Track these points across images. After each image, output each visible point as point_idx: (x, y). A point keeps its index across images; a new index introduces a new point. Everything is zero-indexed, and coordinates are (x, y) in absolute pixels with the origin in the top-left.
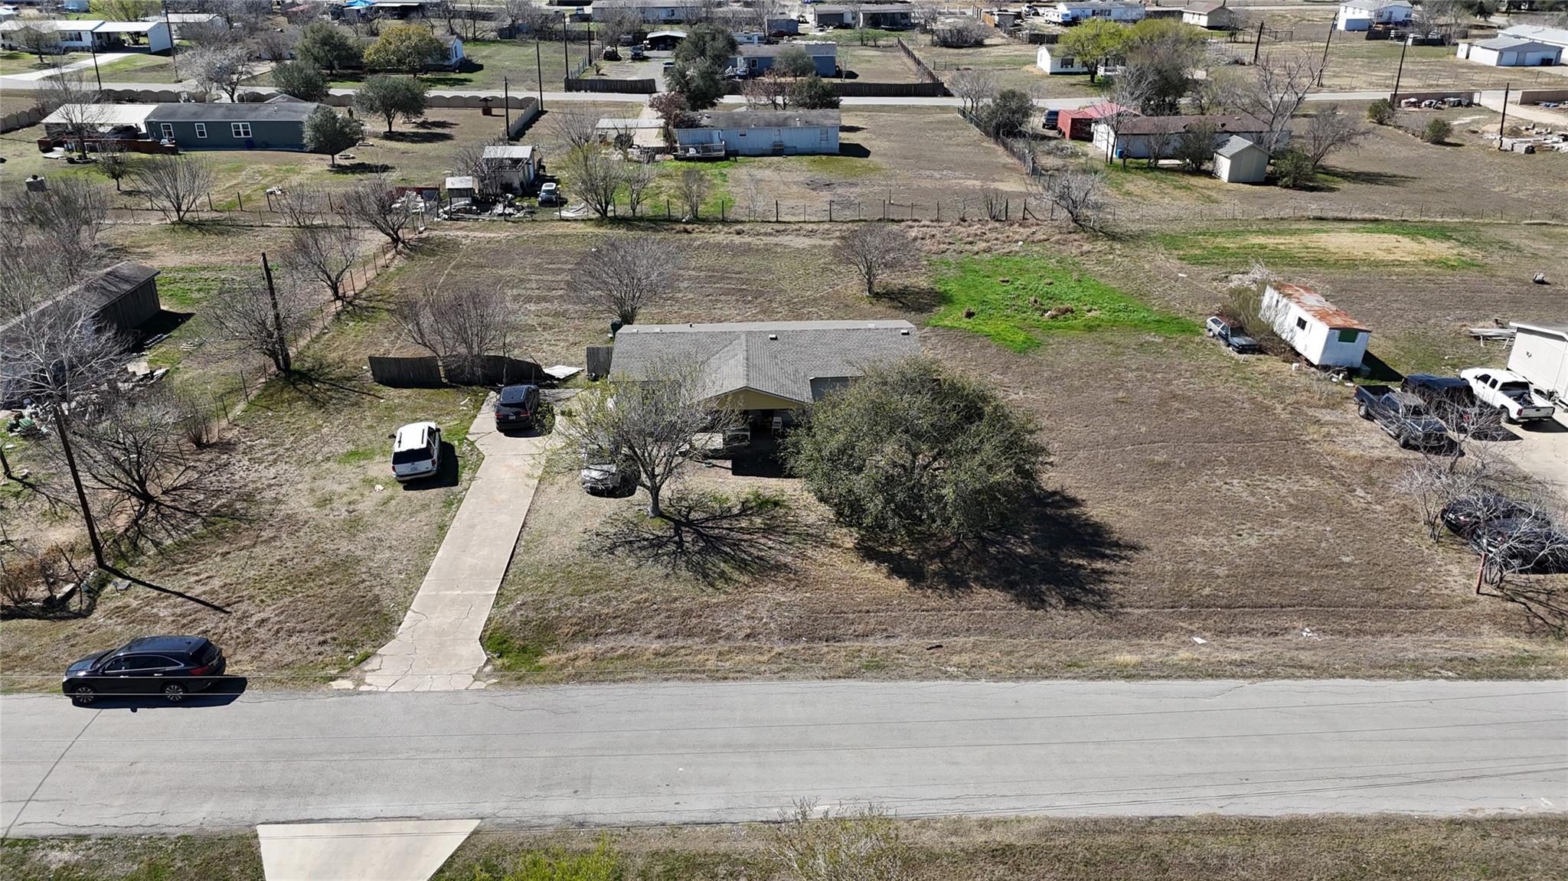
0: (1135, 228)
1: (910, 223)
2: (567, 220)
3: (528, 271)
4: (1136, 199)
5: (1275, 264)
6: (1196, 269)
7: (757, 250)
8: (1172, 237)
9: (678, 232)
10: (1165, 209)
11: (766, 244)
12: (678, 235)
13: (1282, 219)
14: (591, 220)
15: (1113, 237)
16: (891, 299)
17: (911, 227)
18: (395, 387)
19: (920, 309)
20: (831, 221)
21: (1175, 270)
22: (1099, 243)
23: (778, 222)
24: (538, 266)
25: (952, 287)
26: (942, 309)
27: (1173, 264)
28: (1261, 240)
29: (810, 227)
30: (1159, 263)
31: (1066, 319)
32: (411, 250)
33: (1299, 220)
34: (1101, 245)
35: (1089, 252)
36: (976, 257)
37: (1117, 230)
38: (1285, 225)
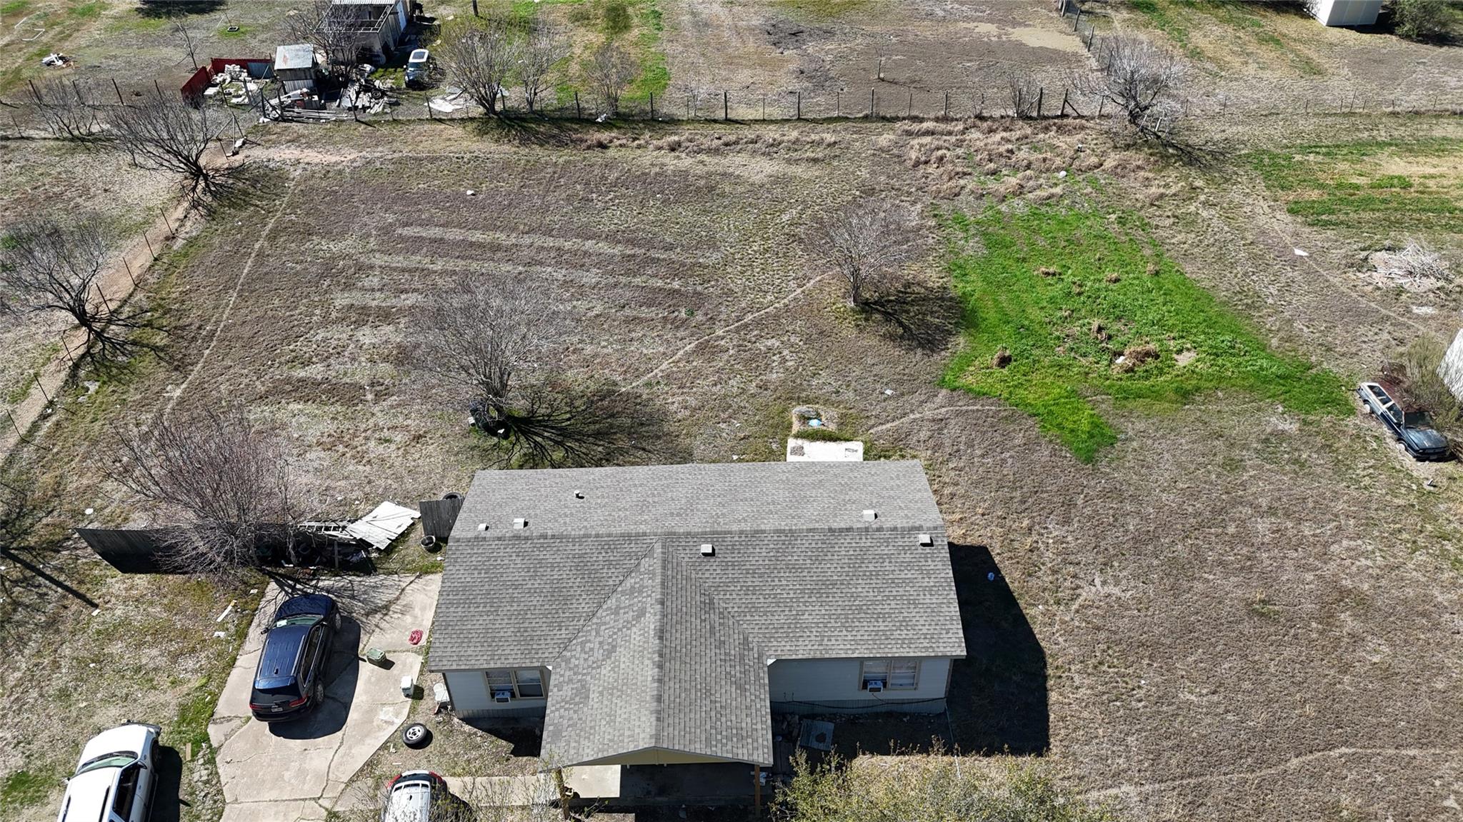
0: (1215, 132)
1: (906, 126)
2: (440, 121)
3: (373, 243)
4: (1208, 66)
5: (1429, 226)
6: (1321, 237)
7: (698, 190)
8: (1273, 157)
9: (589, 148)
10: (1252, 88)
11: (709, 174)
12: (589, 154)
13: (1417, 113)
14: (472, 119)
15: (1188, 156)
16: (888, 317)
17: (909, 133)
18: (124, 571)
19: (930, 342)
20: (799, 119)
21: (1288, 240)
22: (1172, 174)
23: (728, 121)
24: (386, 230)
25: (972, 286)
26: (961, 340)
27: (1281, 224)
28: (1396, 166)
29: (771, 133)
30: (1261, 220)
31: (1148, 375)
32: (214, 194)
33: (1439, 115)
34: (1173, 180)
35: (1162, 196)
36: (1003, 208)
37: (1193, 140)
38: (1423, 129)
